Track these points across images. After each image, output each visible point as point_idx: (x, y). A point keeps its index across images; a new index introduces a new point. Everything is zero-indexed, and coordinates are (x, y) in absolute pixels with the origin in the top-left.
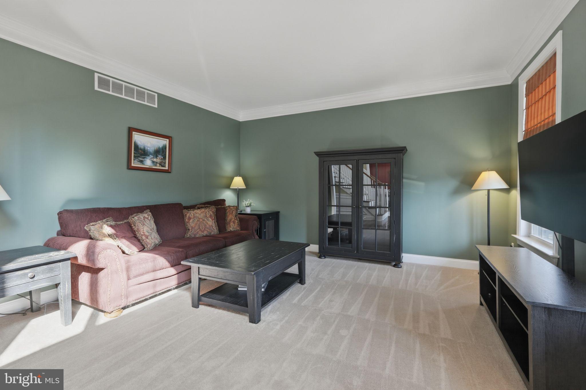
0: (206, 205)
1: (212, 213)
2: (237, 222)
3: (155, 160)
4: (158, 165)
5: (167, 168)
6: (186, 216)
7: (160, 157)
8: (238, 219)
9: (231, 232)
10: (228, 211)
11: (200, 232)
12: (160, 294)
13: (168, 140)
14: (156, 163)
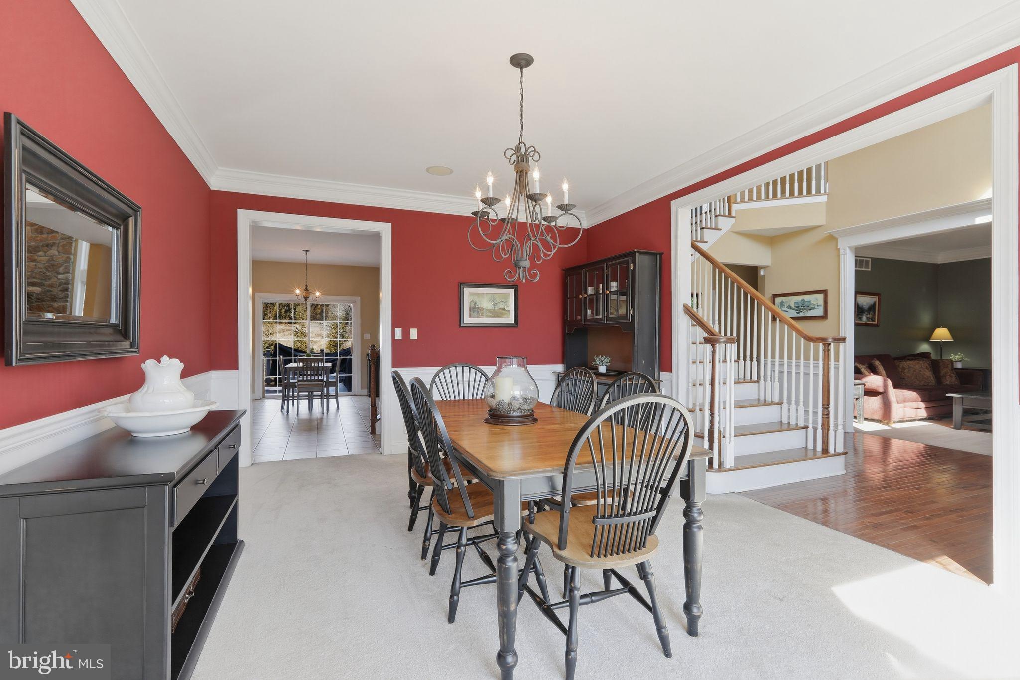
0: (917, 358)
1: (927, 365)
2: (954, 376)
3: (868, 316)
4: (870, 320)
5: (876, 323)
6: (899, 367)
7: (872, 313)
8: (955, 373)
9: (947, 384)
10: (941, 364)
11: (918, 382)
12: (907, 421)
13: (877, 297)
14: (869, 318)
